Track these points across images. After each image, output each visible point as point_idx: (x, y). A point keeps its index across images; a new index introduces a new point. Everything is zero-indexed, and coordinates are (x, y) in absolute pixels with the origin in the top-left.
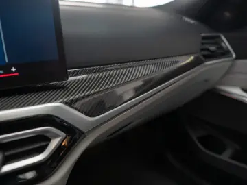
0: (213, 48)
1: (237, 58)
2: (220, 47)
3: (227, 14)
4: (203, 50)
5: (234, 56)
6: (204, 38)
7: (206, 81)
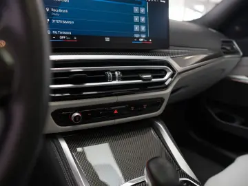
0: (228, 48)
1: (244, 56)
2: (233, 48)
3: (237, 28)
4: (222, 48)
5: (241, 54)
6: (223, 42)
7: (223, 70)
